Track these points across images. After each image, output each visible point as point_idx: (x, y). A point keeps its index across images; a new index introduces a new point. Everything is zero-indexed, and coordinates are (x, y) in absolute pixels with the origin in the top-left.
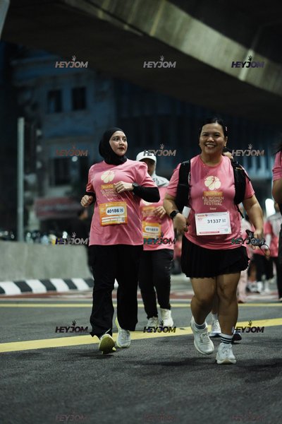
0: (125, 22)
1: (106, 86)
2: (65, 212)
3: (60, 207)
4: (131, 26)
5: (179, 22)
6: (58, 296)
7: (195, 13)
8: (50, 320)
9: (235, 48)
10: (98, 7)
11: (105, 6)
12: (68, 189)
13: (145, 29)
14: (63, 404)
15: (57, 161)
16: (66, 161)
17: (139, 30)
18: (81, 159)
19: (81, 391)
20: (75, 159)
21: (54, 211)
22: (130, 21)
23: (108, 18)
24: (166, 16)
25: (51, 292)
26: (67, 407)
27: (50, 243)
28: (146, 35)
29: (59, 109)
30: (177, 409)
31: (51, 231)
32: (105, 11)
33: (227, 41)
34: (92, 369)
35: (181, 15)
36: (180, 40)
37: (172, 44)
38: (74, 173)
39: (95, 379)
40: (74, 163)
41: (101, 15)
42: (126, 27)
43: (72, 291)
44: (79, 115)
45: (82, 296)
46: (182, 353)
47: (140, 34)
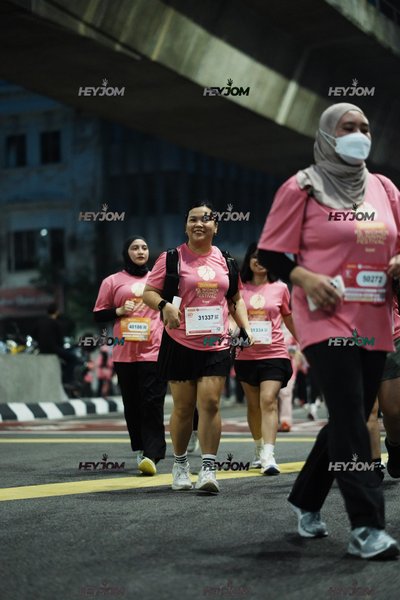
0: (116, 40)
1: (89, 131)
2: (29, 307)
3: (22, 301)
4: (124, 45)
5: (193, 41)
6: (20, 428)
7: (215, 28)
8: (7, 461)
9: (272, 78)
10: (79, 18)
11: (88, 16)
12: (34, 275)
13: (145, 50)
14: (25, 580)
15: (18, 235)
16: (32, 235)
17: (135, 51)
18: (53, 232)
19: (50, 561)
20: (44, 233)
21: (15, 306)
22: (123, 39)
23: (93, 34)
24: (175, 32)
25: (8, 422)
26: (31, 585)
27: (8, 351)
28: (146, 59)
29: (22, 162)
30: (186, 588)
31: (10, 336)
32: (88, 25)
33: (259, 69)
34: (67, 531)
35: (195, 32)
36: (194, 66)
37: (182, 71)
38: (43, 253)
39: (71, 544)
40: (43, 237)
41: (82, 29)
42: (118, 48)
43: (38, 420)
44: (51, 170)
45: (52, 427)
46: (194, 507)
47: (138, 57)
